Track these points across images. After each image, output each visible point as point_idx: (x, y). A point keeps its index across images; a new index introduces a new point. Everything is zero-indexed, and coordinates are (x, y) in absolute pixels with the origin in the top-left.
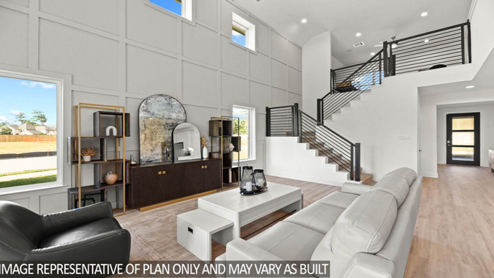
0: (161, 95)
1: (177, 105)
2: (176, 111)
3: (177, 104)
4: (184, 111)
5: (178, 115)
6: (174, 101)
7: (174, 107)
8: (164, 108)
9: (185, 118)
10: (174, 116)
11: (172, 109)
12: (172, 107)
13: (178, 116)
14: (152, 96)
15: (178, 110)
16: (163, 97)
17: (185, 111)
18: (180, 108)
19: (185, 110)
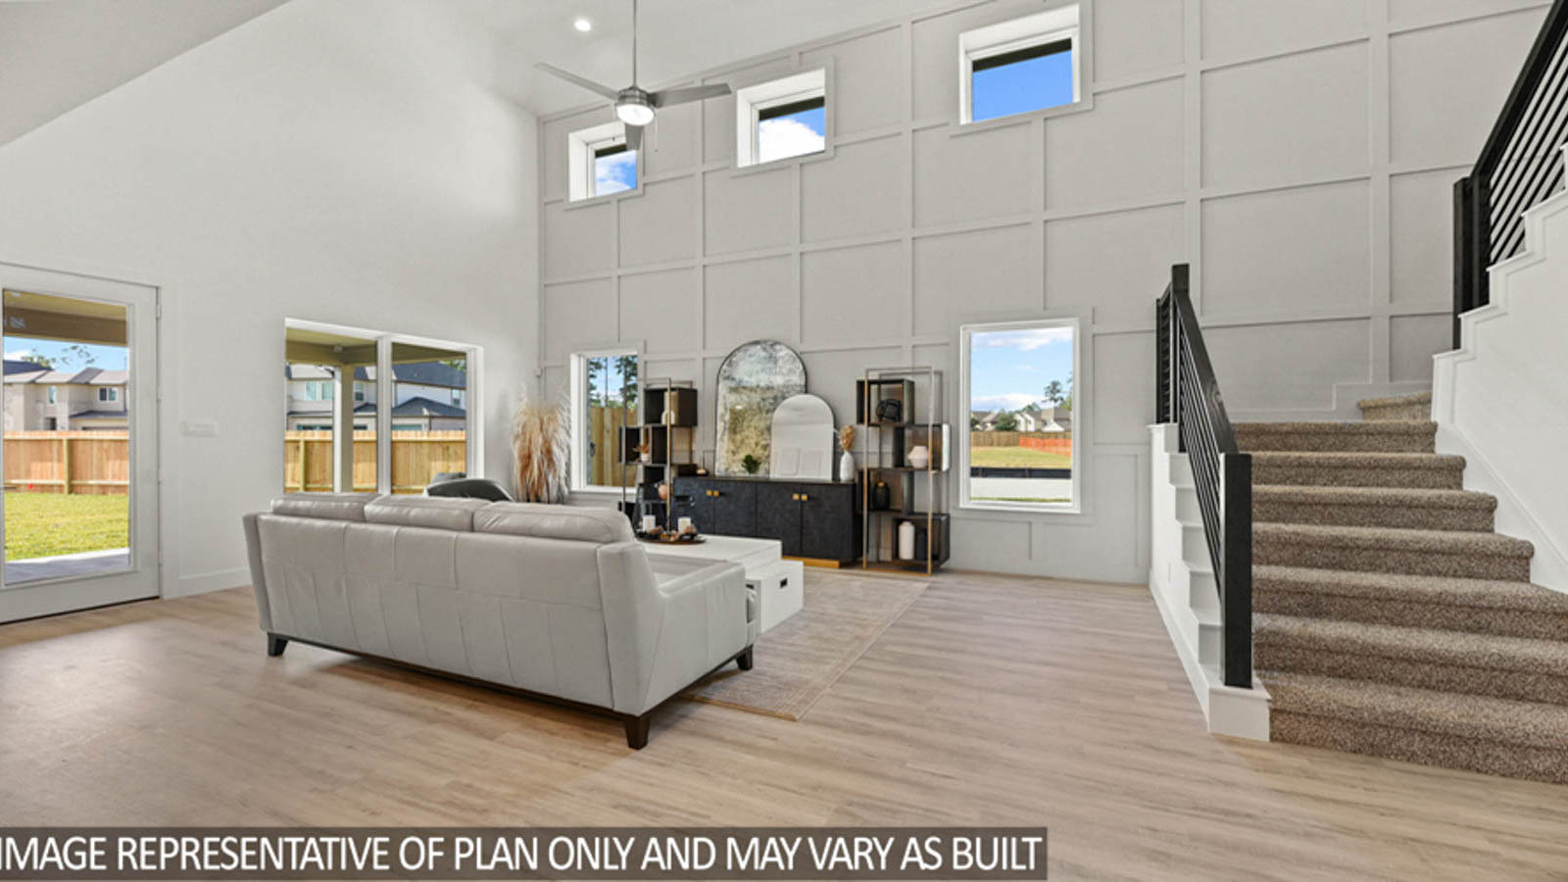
0: (757, 343)
1: (787, 358)
2: (784, 371)
3: (787, 354)
4: (801, 367)
5: (787, 378)
6: (781, 350)
7: (780, 363)
8: (759, 367)
9: (803, 383)
10: (778, 381)
11: (776, 367)
12: (776, 363)
13: (789, 381)
14: (738, 349)
15: (788, 367)
16: (759, 347)
17: (804, 368)
18: (794, 361)
19: (803, 364)
